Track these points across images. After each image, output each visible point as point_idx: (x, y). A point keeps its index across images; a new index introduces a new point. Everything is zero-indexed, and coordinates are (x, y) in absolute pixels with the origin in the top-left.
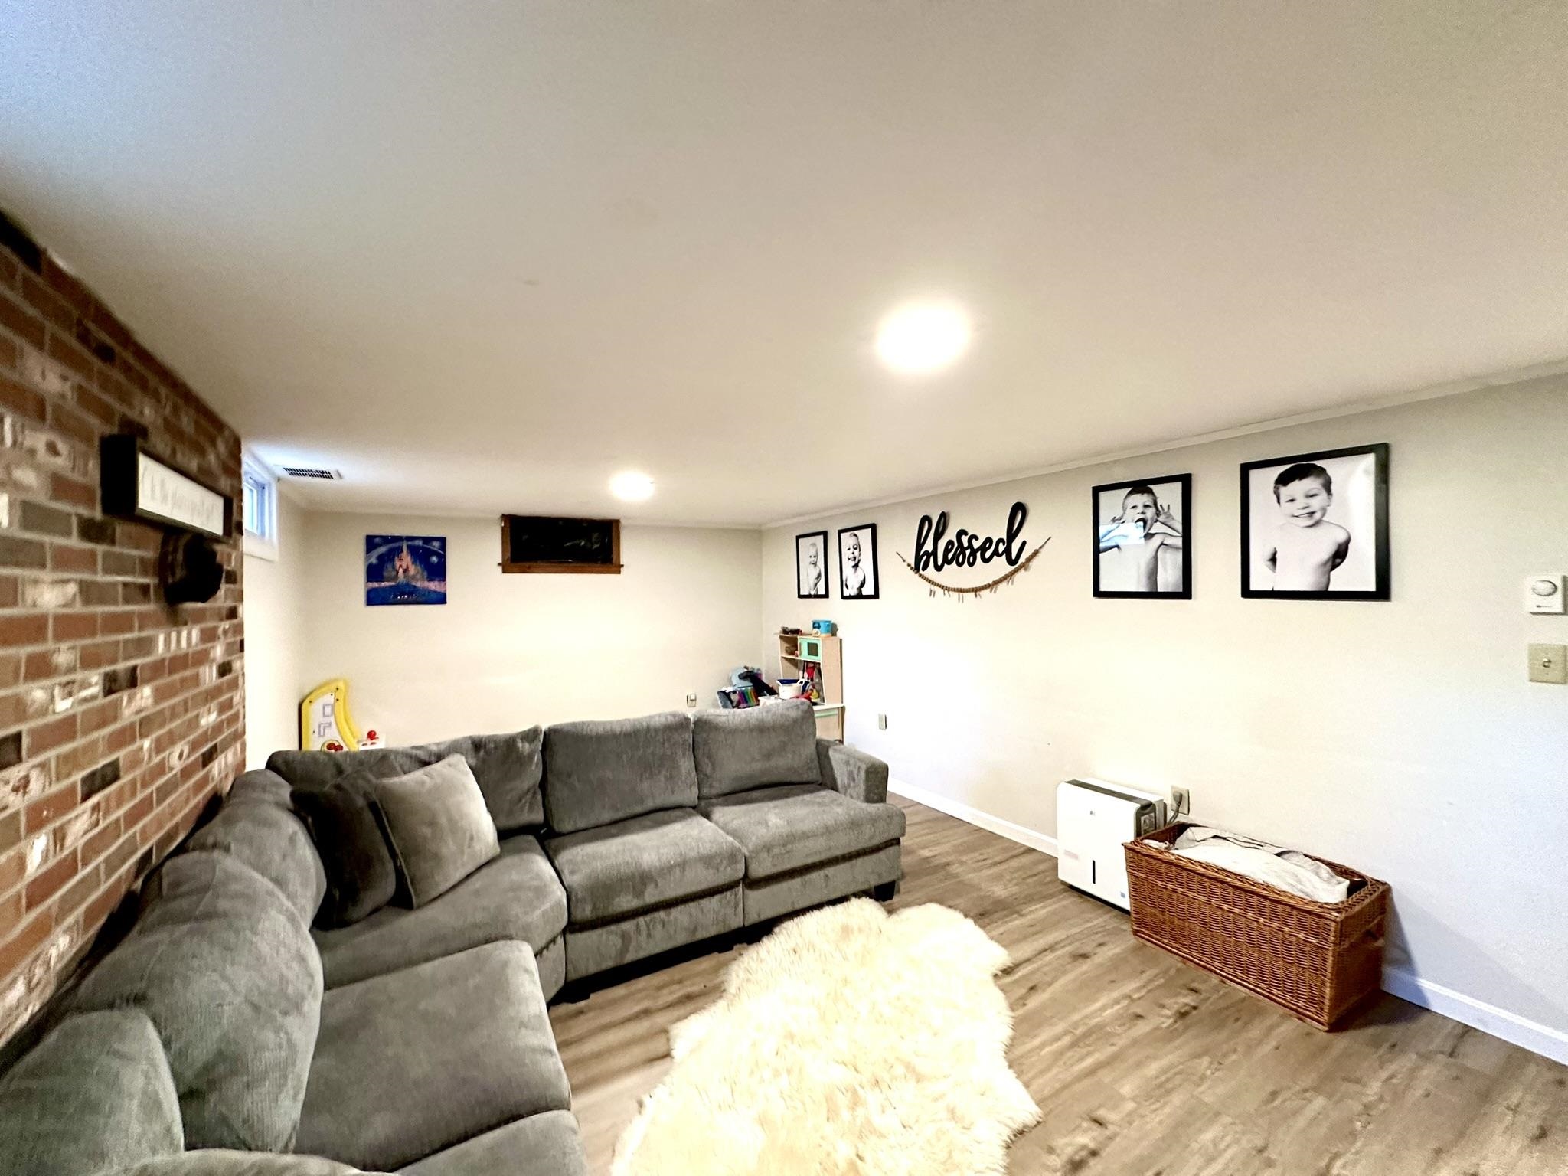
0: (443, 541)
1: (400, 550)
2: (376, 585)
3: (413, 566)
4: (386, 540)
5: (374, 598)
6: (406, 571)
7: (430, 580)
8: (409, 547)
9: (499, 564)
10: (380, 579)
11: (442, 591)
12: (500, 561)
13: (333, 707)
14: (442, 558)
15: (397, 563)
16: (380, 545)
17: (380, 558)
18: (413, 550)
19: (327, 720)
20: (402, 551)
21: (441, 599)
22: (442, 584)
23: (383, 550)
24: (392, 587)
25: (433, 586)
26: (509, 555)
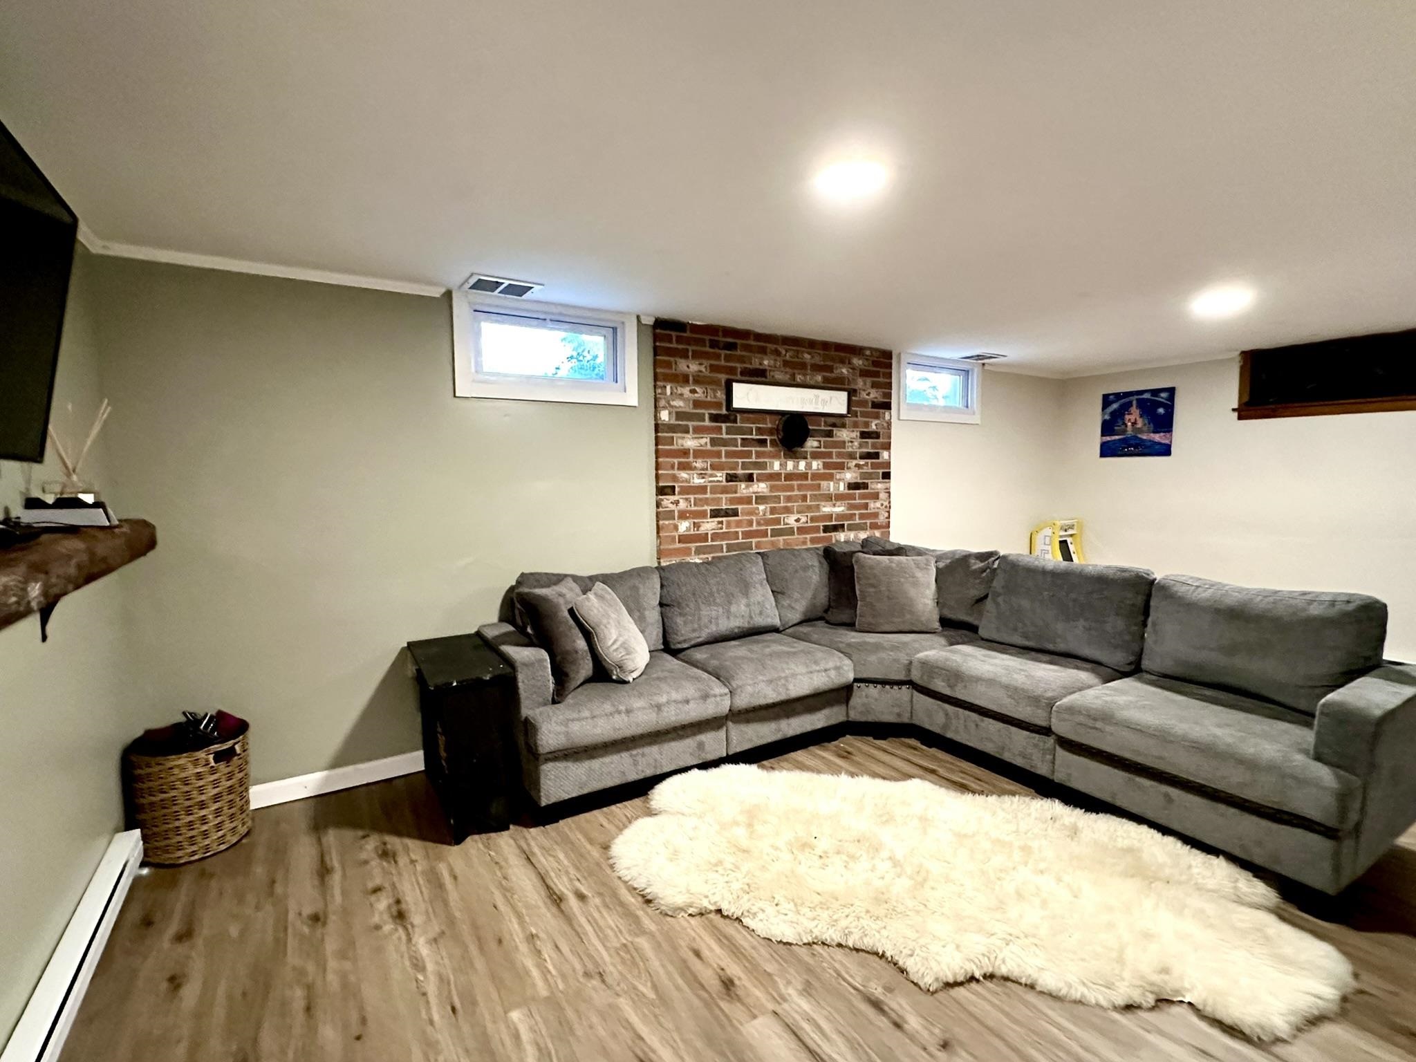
0: (1171, 391)
1: (1130, 404)
2: (1108, 438)
3: (1141, 420)
4: (1118, 396)
5: (1107, 451)
6: (1134, 424)
7: (1155, 432)
8: (1138, 400)
9: (1234, 410)
10: (1112, 433)
11: (1167, 442)
12: (1236, 406)
13: (1051, 537)
14: (1170, 409)
15: (1127, 417)
16: (1113, 402)
17: (1113, 414)
18: (1142, 404)
19: (1047, 548)
20: (1132, 406)
21: (1166, 451)
22: (1168, 435)
23: (1115, 406)
24: (1119, 440)
25: (1157, 437)
26: (1246, 399)
